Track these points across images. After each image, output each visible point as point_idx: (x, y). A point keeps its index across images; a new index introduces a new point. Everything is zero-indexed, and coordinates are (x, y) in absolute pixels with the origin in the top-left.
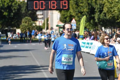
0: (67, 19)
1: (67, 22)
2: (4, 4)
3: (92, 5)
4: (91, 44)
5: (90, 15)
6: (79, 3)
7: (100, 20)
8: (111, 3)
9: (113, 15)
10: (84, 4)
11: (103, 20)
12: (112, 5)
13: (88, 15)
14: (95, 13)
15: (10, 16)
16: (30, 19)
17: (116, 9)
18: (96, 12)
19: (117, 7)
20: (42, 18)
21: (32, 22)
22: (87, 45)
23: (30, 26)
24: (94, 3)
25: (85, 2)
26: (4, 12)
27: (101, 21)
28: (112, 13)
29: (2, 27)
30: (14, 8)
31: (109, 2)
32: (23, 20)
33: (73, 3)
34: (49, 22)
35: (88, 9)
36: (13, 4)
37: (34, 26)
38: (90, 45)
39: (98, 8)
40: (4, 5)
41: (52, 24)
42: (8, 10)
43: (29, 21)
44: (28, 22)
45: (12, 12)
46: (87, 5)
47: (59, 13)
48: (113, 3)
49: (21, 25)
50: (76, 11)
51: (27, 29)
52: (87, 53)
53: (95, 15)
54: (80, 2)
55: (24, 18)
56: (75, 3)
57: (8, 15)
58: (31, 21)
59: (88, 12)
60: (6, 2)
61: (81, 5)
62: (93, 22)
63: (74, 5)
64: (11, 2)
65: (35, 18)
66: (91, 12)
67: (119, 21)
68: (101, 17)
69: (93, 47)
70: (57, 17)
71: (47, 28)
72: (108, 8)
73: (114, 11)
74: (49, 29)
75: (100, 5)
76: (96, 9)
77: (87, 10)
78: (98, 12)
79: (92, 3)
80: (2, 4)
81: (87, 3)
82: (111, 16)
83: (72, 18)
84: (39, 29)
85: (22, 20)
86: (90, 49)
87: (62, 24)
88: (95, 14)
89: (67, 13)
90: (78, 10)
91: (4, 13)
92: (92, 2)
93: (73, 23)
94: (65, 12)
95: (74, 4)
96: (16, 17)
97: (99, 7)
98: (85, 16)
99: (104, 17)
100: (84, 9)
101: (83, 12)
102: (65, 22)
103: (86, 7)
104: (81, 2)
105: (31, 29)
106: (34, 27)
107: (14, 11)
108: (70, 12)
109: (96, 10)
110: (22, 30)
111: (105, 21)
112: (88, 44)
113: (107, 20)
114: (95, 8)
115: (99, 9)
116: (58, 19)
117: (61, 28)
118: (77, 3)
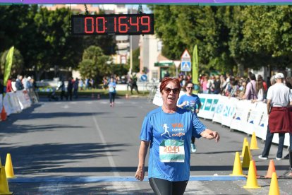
2: (47, 20)
3: (223, 23)
4: (216, 101)
5: (219, 42)
6: (197, 19)
7: (240, 53)
8: (257, 20)
9: (261, 43)
10: (206, 21)
11: (246, 53)
12: (262, 23)
13: (216, 43)
14: (230, 38)
15: (60, 44)
16: (100, 49)
17: (267, 31)
18: (232, 36)
19: (270, 29)
20: (128, 49)
21: (104, 56)
22: (208, 105)
23: (100, 64)
24: (228, 18)
25: (209, 16)
26: (47, 35)
27: (242, 56)
28: (260, 39)
29: (43, 67)
30: (67, 26)
31: (254, 17)
32: (85, 52)
33: (185, 18)
34: (141, 57)
35: (217, 30)
36: (66, 19)
37: (109, 66)
38: (213, 105)
39: (236, 29)
40: (46, 22)
41: (147, 61)
42: (54, 32)
43: (99, 54)
44: (95, 57)
45: (63, 35)
46: (214, 23)
47: (158, 39)
48: (261, 18)
49: (80, 63)
50: (191, 35)
51: (92, 72)
52: (207, 119)
53: (229, 42)
54: (198, 17)
55: (88, 49)
56: (189, 18)
57: (54, 42)
58: (102, 53)
59: (215, 37)
60: (52, 14)
61: (202, 21)
62: (225, 58)
63: (187, 23)
64: (61, 16)
65: (111, 49)
66: (220, 36)
67: (274, 56)
68: (242, 47)
69: (218, 108)
70: (158, 47)
71: (137, 69)
72: (252, 29)
73: (265, 35)
74: (141, 71)
76: (232, 31)
77: (214, 33)
78: (237, 36)
79: (224, 18)
80: (43, 20)
81: (214, 18)
82: (258, 46)
83: (184, 48)
84: (121, 71)
85: (83, 52)
86: (213, 112)
87: (166, 61)
88: (231, 41)
89: (174, 39)
90: (196, 32)
91: (46, 37)
92: (223, 16)
93: (184, 59)
94: (169, 37)
95: (186, 20)
96: (71, 47)
97: (237, 27)
100: (208, 30)
102: (174, 57)
103: (212, 26)
104: (200, 15)
105: (101, 70)
106: (108, 68)
107: (67, 34)
108: (180, 37)
109: (231, 34)
110: (84, 72)
111: (251, 56)
112: (210, 101)
113: (254, 53)
114: (230, 29)
115: (238, 31)
116: (158, 50)
117: (165, 68)
118: (193, 19)
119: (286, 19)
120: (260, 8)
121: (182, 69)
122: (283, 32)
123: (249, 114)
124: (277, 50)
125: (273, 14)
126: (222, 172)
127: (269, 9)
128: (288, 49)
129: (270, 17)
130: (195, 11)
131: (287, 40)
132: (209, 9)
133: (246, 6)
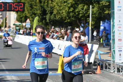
0: (23, 19)
1: (22, 22)
3: (44, 8)
6: (33, 6)
7: (51, 20)
8: (60, 6)
9: (61, 16)
11: (53, 20)
12: (61, 8)
13: (41, 16)
17: (64, 11)
18: (48, 13)
19: (65, 10)
20: (1, 18)
24: (46, 6)
25: (38, 5)
27: (51, 21)
28: (61, 14)
31: (58, 5)
33: (28, 6)
34: (7, 21)
35: (41, 11)
41: (10, 23)
47: (16, 14)
48: (61, 6)
50: (30, 13)
56: (29, 5)
59: (41, 14)
62: (45, 22)
66: (43, 13)
67: (66, 21)
68: (52, 18)
70: (14, 17)
71: (6, 27)
72: (57, 10)
73: (63, 13)
74: (7, 27)
75: (51, 8)
76: (47, 11)
79: (44, 6)
81: (40, 5)
82: (59, 17)
83: (27, 18)
87: (18, 23)
88: (47, 15)
89: (23, 14)
90: (32, 11)
92: (44, 5)
93: (28, 22)
94: (21, 13)
97: (50, 10)
98: (37, 17)
99: (54, 18)
100: (37, 11)
101: (36, 14)
102: (21, 22)
103: (39, 9)
104: (34, 4)
108: (26, 13)
109: (47, 12)
111: (55, 21)
114: (47, 10)
115: (50, 12)
116: (15, 19)
117: (18, 26)
118: (31, 6)
119: (72, 6)
120: (61, 1)
121: (27, 27)
122: (70, 12)
123: (59, 46)
124: (68, 19)
125: (66, 4)
126: (53, 71)
127: (65, 2)
128: (72, 19)
129: (65, 6)
130: (32, 3)
131: (72, 15)
132: (38, 2)
133: (55, 1)
